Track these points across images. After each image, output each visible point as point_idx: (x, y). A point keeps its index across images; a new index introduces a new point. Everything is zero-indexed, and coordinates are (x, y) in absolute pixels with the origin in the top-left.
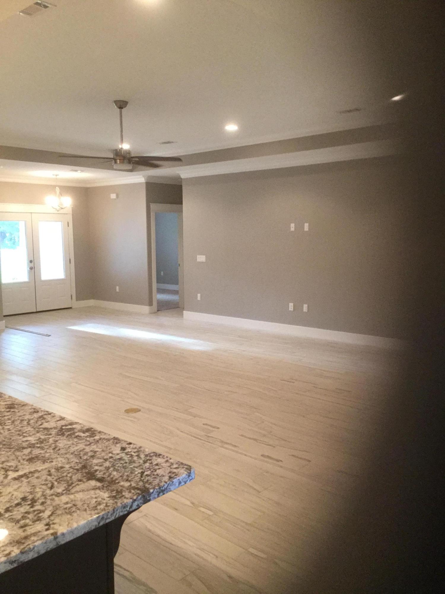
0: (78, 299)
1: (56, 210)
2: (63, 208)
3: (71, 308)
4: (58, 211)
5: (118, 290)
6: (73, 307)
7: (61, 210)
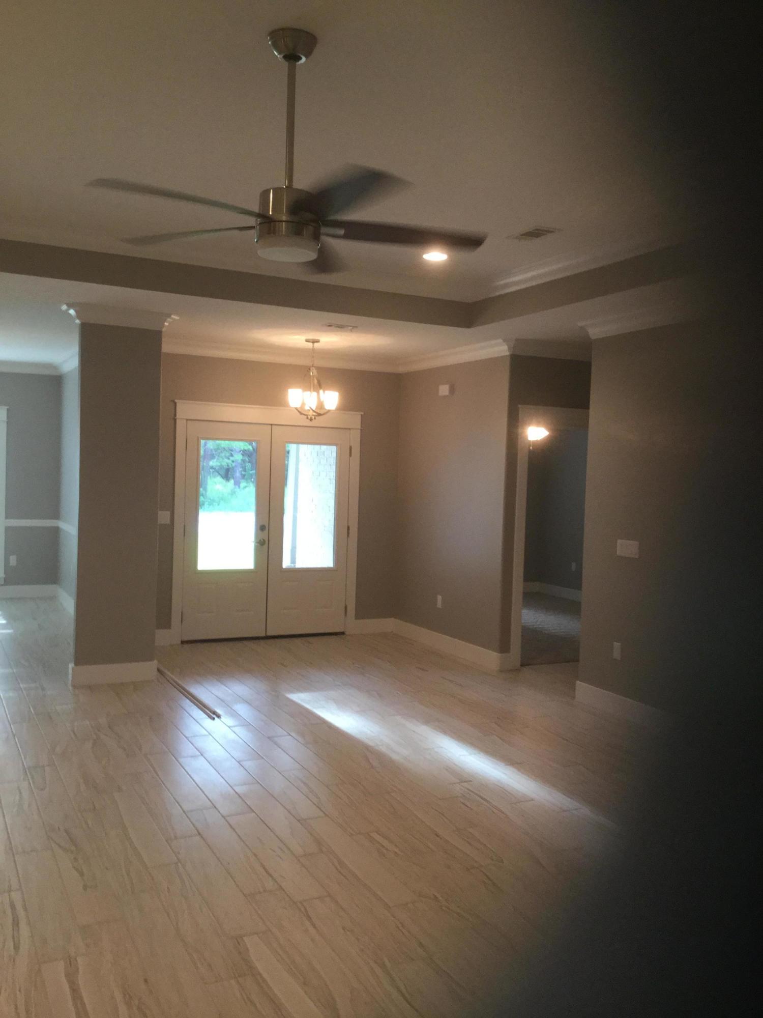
0: (359, 616)
1: (307, 418)
2: (322, 413)
3: (343, 633)
4: (311, 420)
5: (439, 604)
6: (347, 633)
7: (317, 417)
